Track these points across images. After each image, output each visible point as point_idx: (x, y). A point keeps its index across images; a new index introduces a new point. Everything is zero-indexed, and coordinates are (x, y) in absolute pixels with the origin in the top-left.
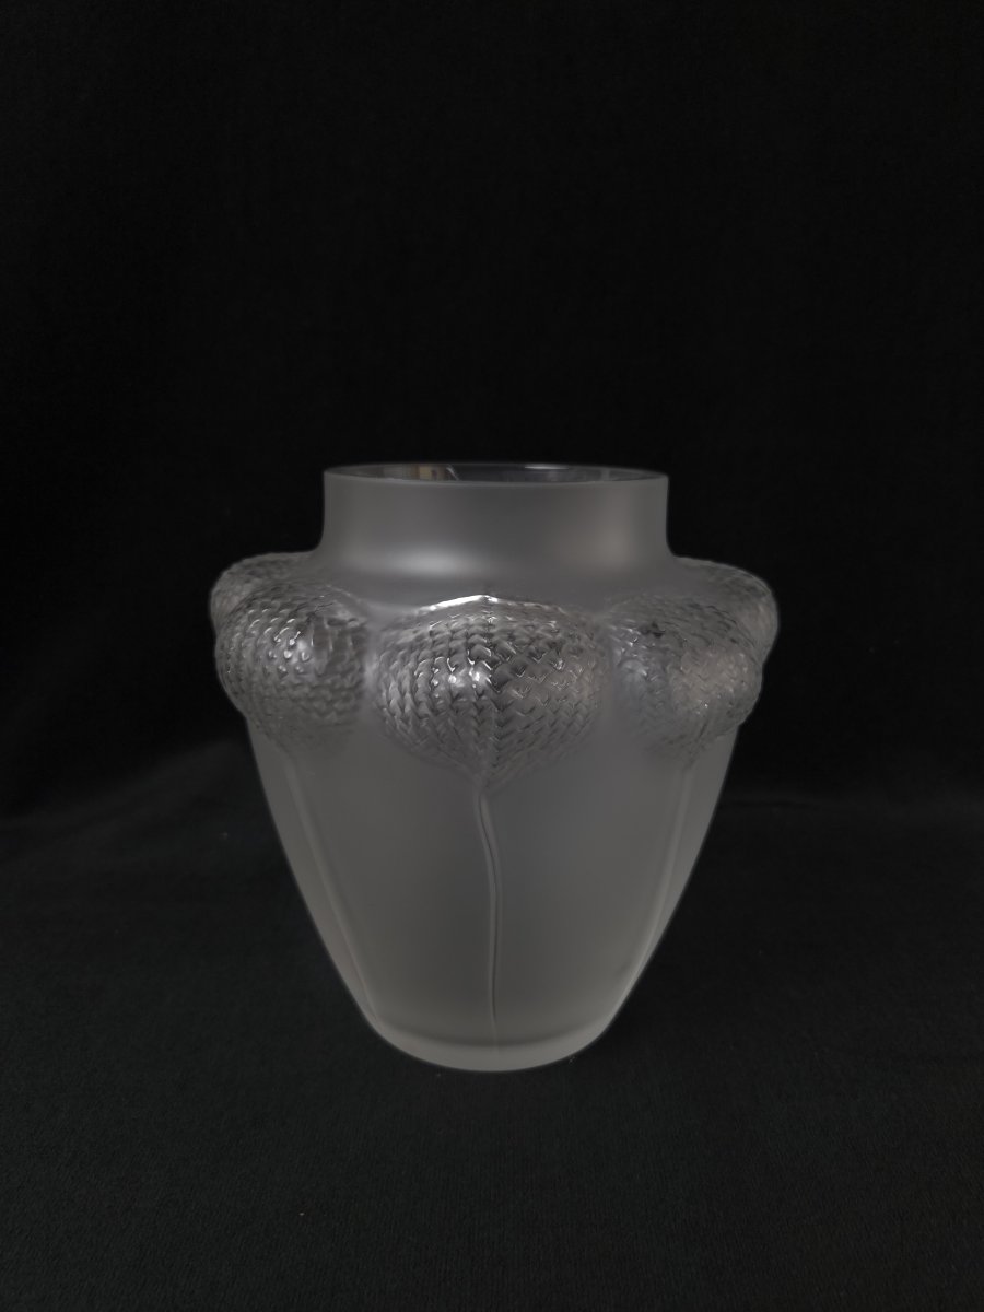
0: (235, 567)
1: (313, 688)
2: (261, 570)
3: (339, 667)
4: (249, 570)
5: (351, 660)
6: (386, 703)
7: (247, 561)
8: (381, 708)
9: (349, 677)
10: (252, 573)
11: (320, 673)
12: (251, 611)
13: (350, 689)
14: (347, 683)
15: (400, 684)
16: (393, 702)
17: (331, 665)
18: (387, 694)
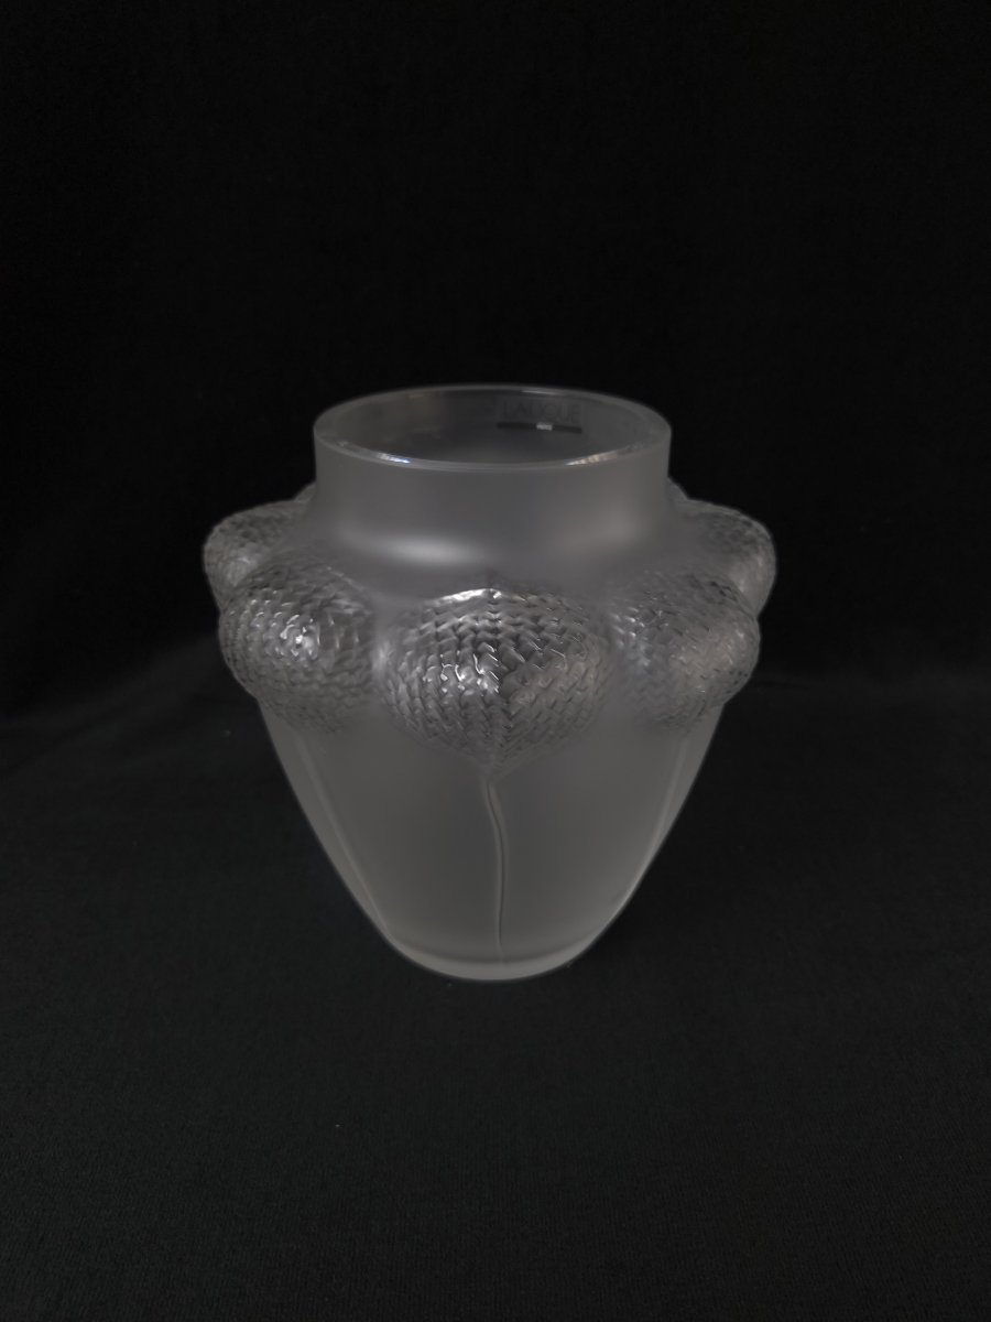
0: (226, 524)
1: (322, 686)
2: (255, 531)
3: (347, 664)
4: (241, 531)
5: (358, 657)
6: (394, 701)
7: (239, 517)
8: (390, 705)
9: (358, 673)
10: (246, 535)
11: (329, 672)
12: (254, 601)
13: (359, 686)
14: (354, 680)
15: (409, 688)
16: (403, 703)
17: (339, 662)
18: (396, 693)
